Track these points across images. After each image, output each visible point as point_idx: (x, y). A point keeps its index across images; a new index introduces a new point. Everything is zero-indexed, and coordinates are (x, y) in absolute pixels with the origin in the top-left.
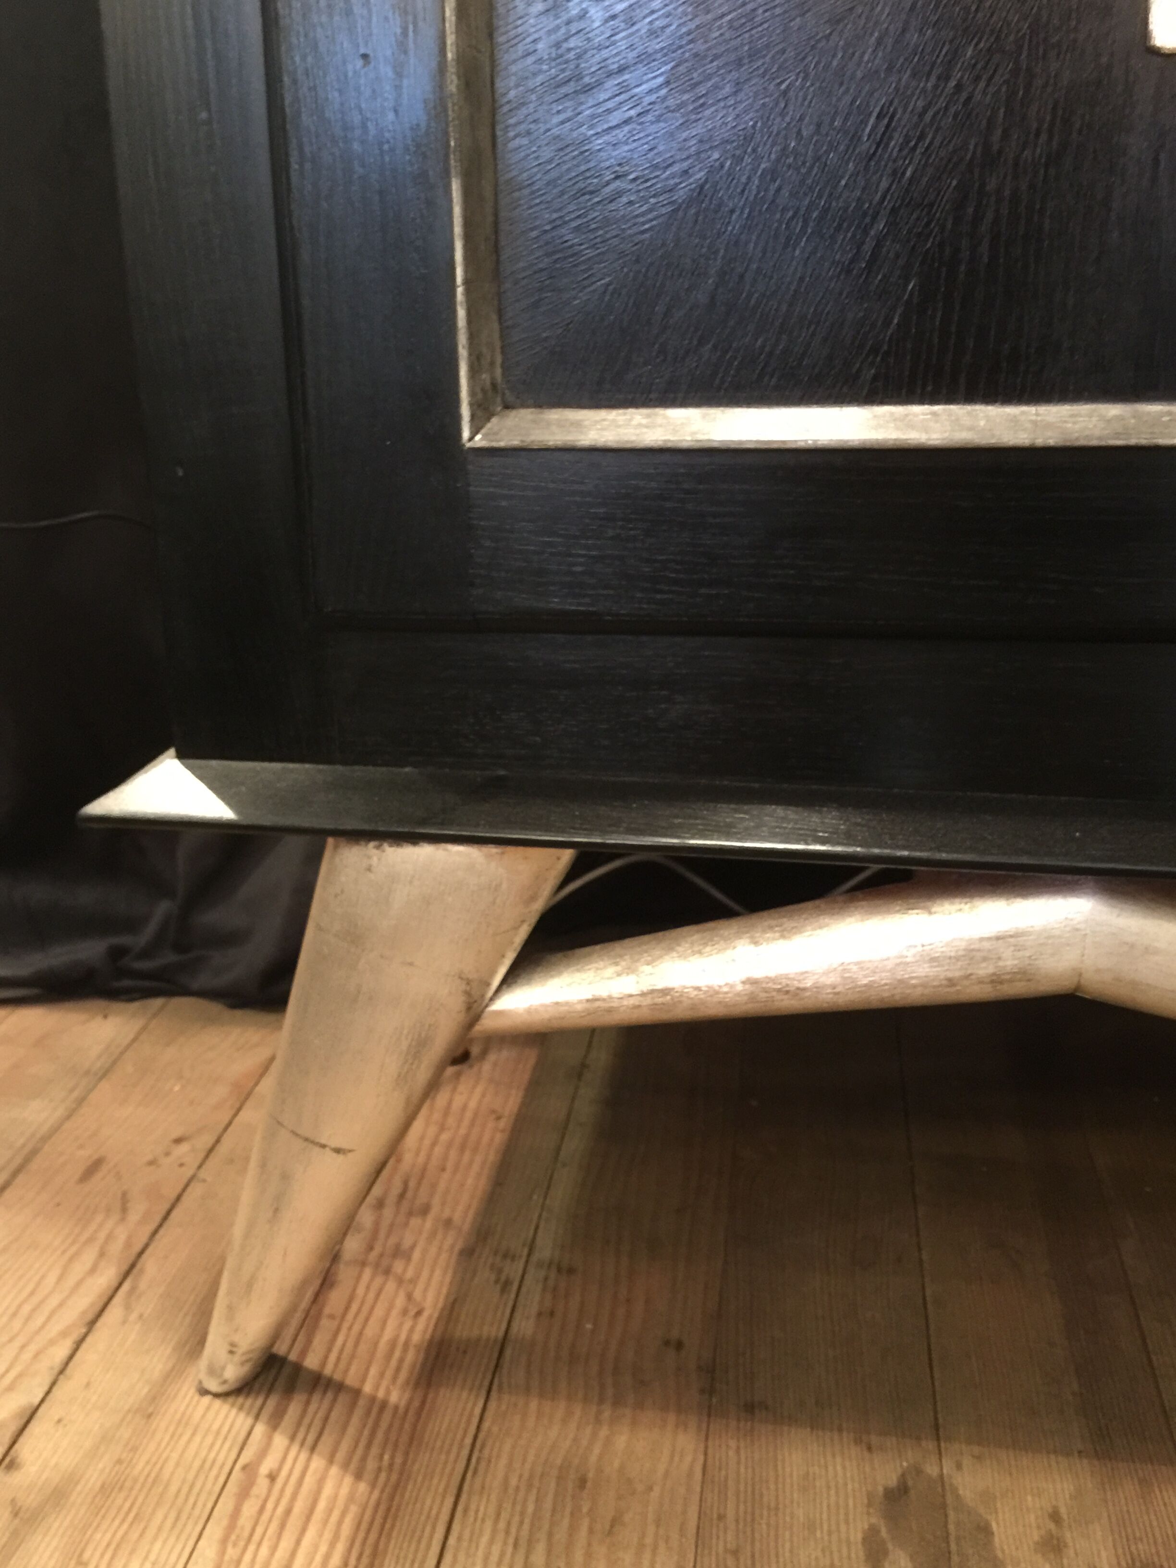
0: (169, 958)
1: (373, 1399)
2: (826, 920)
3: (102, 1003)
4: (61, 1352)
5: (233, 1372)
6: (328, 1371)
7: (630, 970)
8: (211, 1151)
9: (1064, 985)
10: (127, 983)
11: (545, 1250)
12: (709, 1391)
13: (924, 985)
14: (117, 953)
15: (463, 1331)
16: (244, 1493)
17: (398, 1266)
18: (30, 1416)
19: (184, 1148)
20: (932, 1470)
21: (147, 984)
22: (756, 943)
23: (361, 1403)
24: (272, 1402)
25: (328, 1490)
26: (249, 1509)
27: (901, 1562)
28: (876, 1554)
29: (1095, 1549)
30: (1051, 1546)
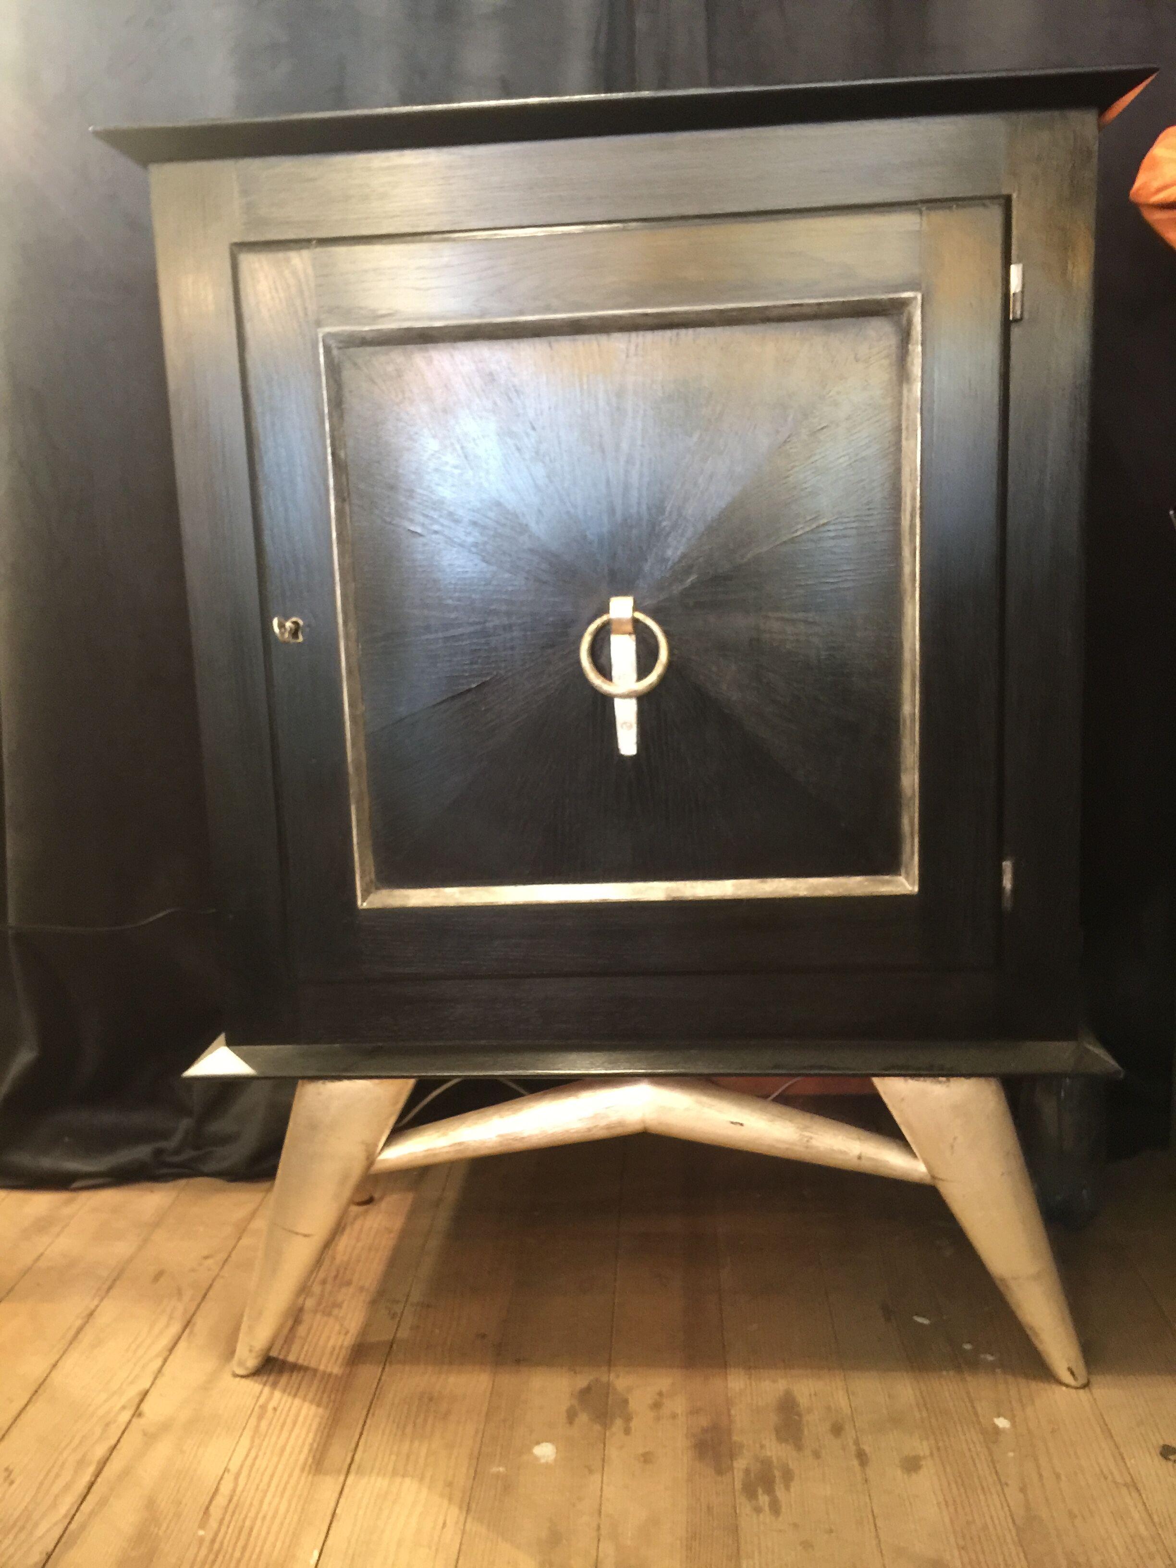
0: (189, 1154)
1: (324, 1373)
2: (532, 1104)
3: (149, 1185)
4: (157, 1364)
5: (252, 1363)
6: (300, 1362)
7: (445, 1135)
8: (226, 1260)
9: (638, 1127)
10: (165, 1171)
11: (416, 1296)
12: (498, 1355)
13: (577, 1132)
14: (158, 1152)
15: (372, 1339)
16: (260, 1418)
17: (336, 1311)
18: (146, 1393)
19: (210, 1262)
20: (604, 1379)
21: (175, 1170)
22: (501, 1117)
23: (318, 1375)
24: (272, 1378)
25: (304, 1412)
26: (264, 1424)
27: (583, 1418)
28: (571, 1416)
29: (678, 1405)
30: (657, 1406)
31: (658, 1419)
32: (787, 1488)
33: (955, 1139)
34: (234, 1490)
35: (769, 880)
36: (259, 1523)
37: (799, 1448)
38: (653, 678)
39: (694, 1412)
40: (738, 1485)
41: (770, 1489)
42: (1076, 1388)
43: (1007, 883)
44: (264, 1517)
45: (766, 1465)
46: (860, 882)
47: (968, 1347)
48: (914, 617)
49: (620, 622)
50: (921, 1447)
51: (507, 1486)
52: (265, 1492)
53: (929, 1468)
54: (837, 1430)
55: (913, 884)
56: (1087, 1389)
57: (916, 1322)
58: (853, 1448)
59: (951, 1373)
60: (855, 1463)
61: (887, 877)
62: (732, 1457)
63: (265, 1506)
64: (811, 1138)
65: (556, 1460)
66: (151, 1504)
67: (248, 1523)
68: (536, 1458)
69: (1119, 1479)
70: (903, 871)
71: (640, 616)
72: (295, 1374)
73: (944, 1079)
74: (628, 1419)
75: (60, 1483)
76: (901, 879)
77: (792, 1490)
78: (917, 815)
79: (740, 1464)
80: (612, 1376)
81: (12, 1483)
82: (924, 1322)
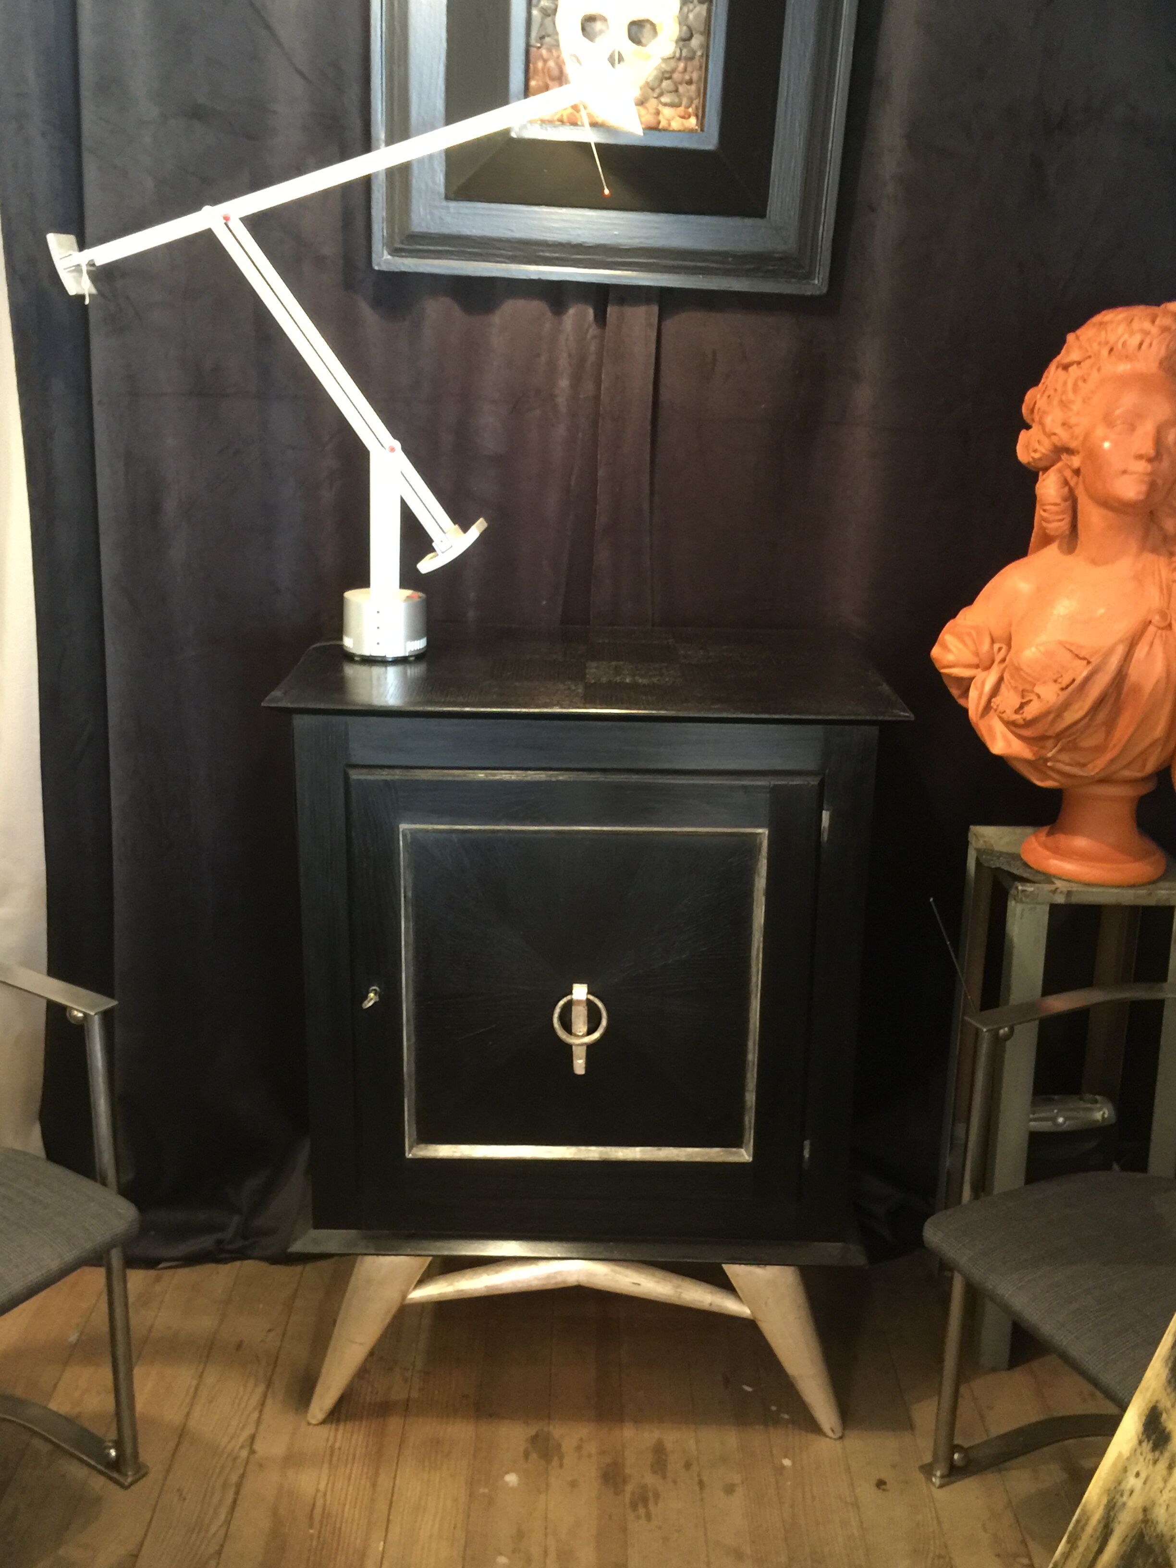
0: (241, 1242)
2: (508, 1267)
4: (256, 1415)
5: (320, 1419)
7: (451, 1284)
8: (284, 1335)
9: (575, 1284)
10: (223, 1256)
11: (419, 1365)
12: (477, 1411)
14: (220, 1242)
16: (331, 1454)
17: (366, 1375)
18: (254, 1436)
19: (272, 1334)
20: (546, 1429)
21: (233, 1255)
22: (488, 1275)
26: (335, 1459)
27: (534, 1456)
28: (526, 1455)
29: (592, 1448)
30: (579, 1448)
31: (580, 1458)
32: (656, 1504)
33: (768, 1298)
34: (325, 1505)
35: (663, 1148)
36: (344, 1525)
37: (664, 1477)
38: (596, 1035)
39: (602, 1453)
40: (627, 1500)
41: (646, 1506)
42: (835, 1439)
43: (806, 1154)
44: (346, 1522)
45: (644, 1488)
46: (718, 1152)
47: (774, 1408)
48: (756, 1011)
49: (579, 1002)
50: (737, 1478)
51: (490, 1501)
52: (344, 1505)
53: (740, 1491)
54: (688, 1466)
55: (749, 1156)
56: (841, 1440)
57: (743, 1390)
58: (696, 1479)
59: (761, 1427)
60: (697, 1488)
61: (734, 1149)
62: (625, 1481)
63: (346, 1515)
64: (681, 1293)
65: (519, 1484)
66: (275, 1513)
67: (338, 1526)
68: (507, 1483)
69: (848, 1500)
70: (744, 1145)
71: (591, 997)
72: (348, 1422)
73: (763, 1266)
74: (561, 1457)
75: (215, 1500)
76: (743, 1151)
77: (659, 1505)
78: (753, 1119)
79: (629, 1488)
80: (551, 1427)
81: (185, 1499)
82: (749, 1389)
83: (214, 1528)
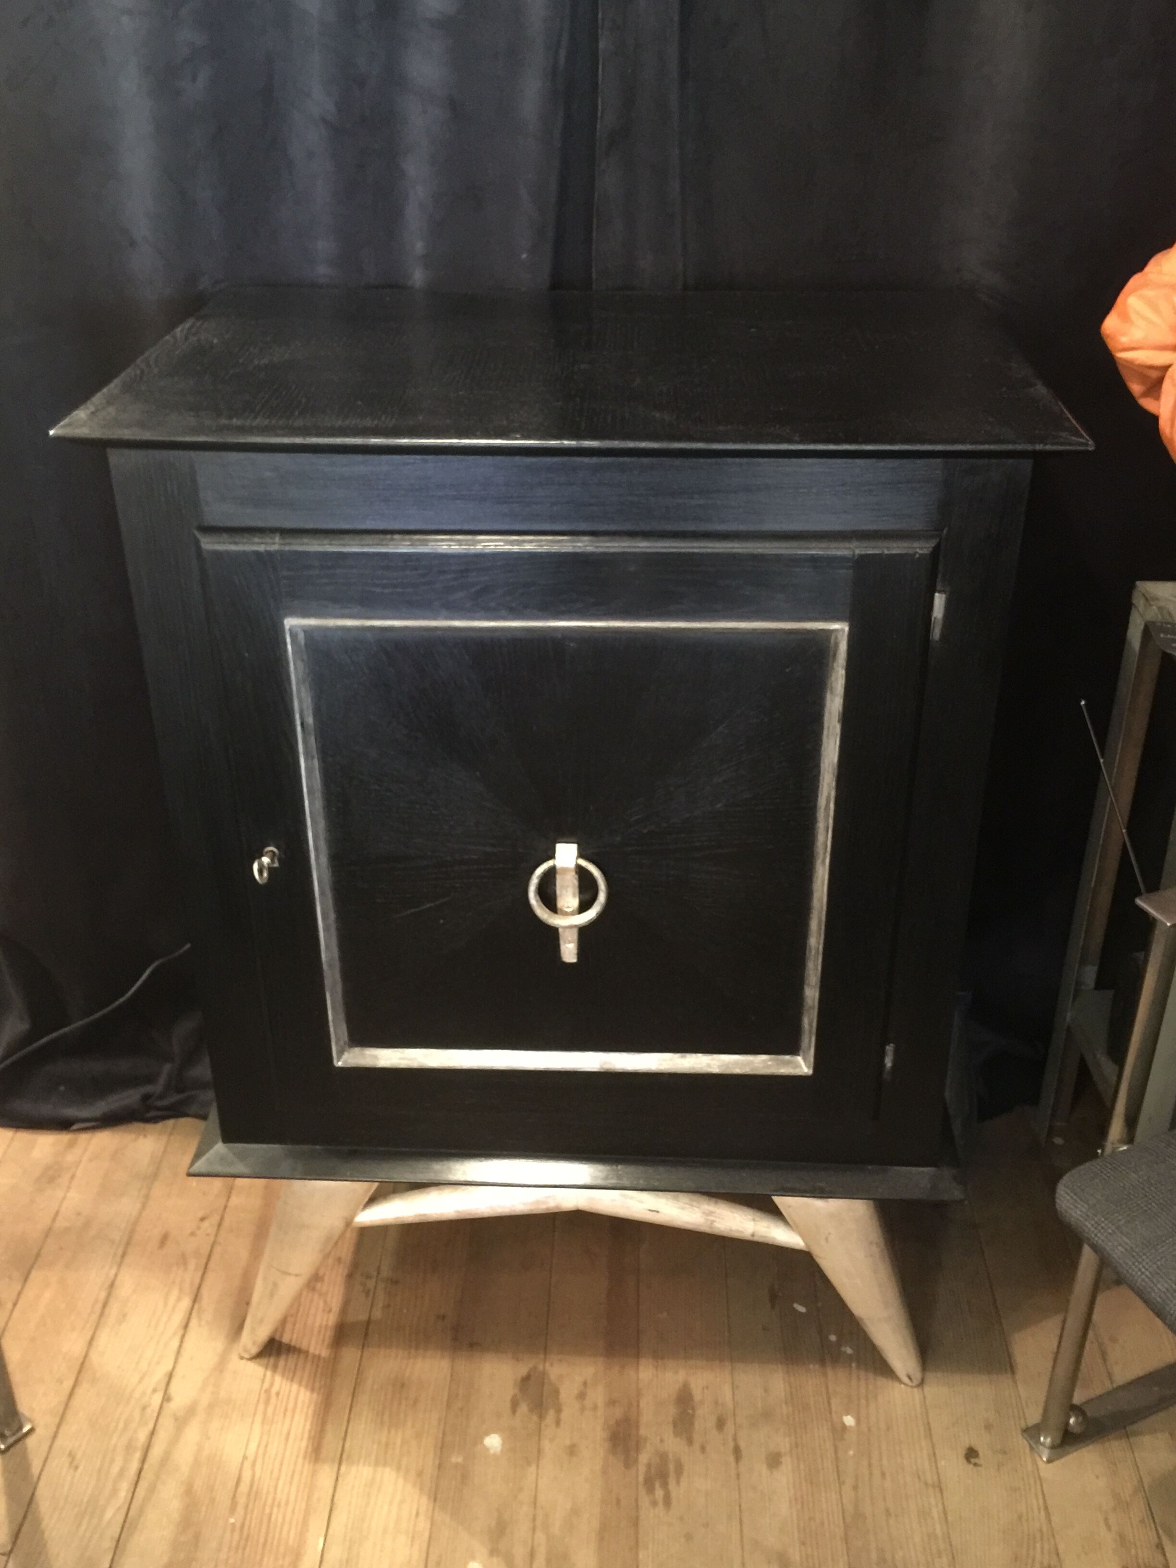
0: (175, 1098)
1: (314, 1356)
3: (141, 1125)
4: (175, 1343)
5: (254, 1350)
6: (293, 1344)
8: (220, 1225)
10: (152, 1114)
11: (386, 1272)
12: (455, 1339)
14: (146, 1098)
15: (351, 1318)
16: (267, 1401)
17: (319, 1285)
18: (170, 1376)
19: (206, 1224)
20: (541, 1367)
21: (163, 1112)
23: (310, 1357)
24: (272, 1360)
25: (301, 1398)
26: (270, 1410)
27: (524, 1408)
28: (514, 1405)
29: (598, 1395)
30: (582, 1396)
31: (583, 1409)
32: (678, 1482)
33: (830, 1234)
34: (254, 1475)
35: (688, 1055)
36: (275, 1510)
37: (690, 1442)
38: (591, 914)
39: (612, 1403)
40: (641, 1479)
41: (665, 1485)
42: (912, 1387)
43: (888, 1062)
44: (279, 1506)
45: (663, 1457)
46: (764, 1061)
47: (833, 1338)
49: (565, 870)
50: (782, 1443)
51: (464, 1476)
52: (278, 1479)
53: (787, 1463)
54: (721, 1424)
55: (808, 1067)
56: (921, 1387)
57: (795, 1309)
58: (731, 1444)
59: (817, 1366)
60: (731, 1459)
61: (787, 1057)
62: (638, 1449)
63: (278, 1496)
64: (713, 1221)
65: (502, 1451)
66: (189, 1491)
67: (267, 1511)
68: (487, 1449)
69: (930, 1481)
70: (801, 1053)
71: (583, 863)
72: (291, 1355)
74: (559, 1411)
75: (115, 1469)
76: (799, 1059)
77: (682, 1484)
78: (815, 1021)
79: (644, 1458)
80: (547, 1365)
81: (77, 1468)
82: (801, 1309)
83: (109, 1514)
